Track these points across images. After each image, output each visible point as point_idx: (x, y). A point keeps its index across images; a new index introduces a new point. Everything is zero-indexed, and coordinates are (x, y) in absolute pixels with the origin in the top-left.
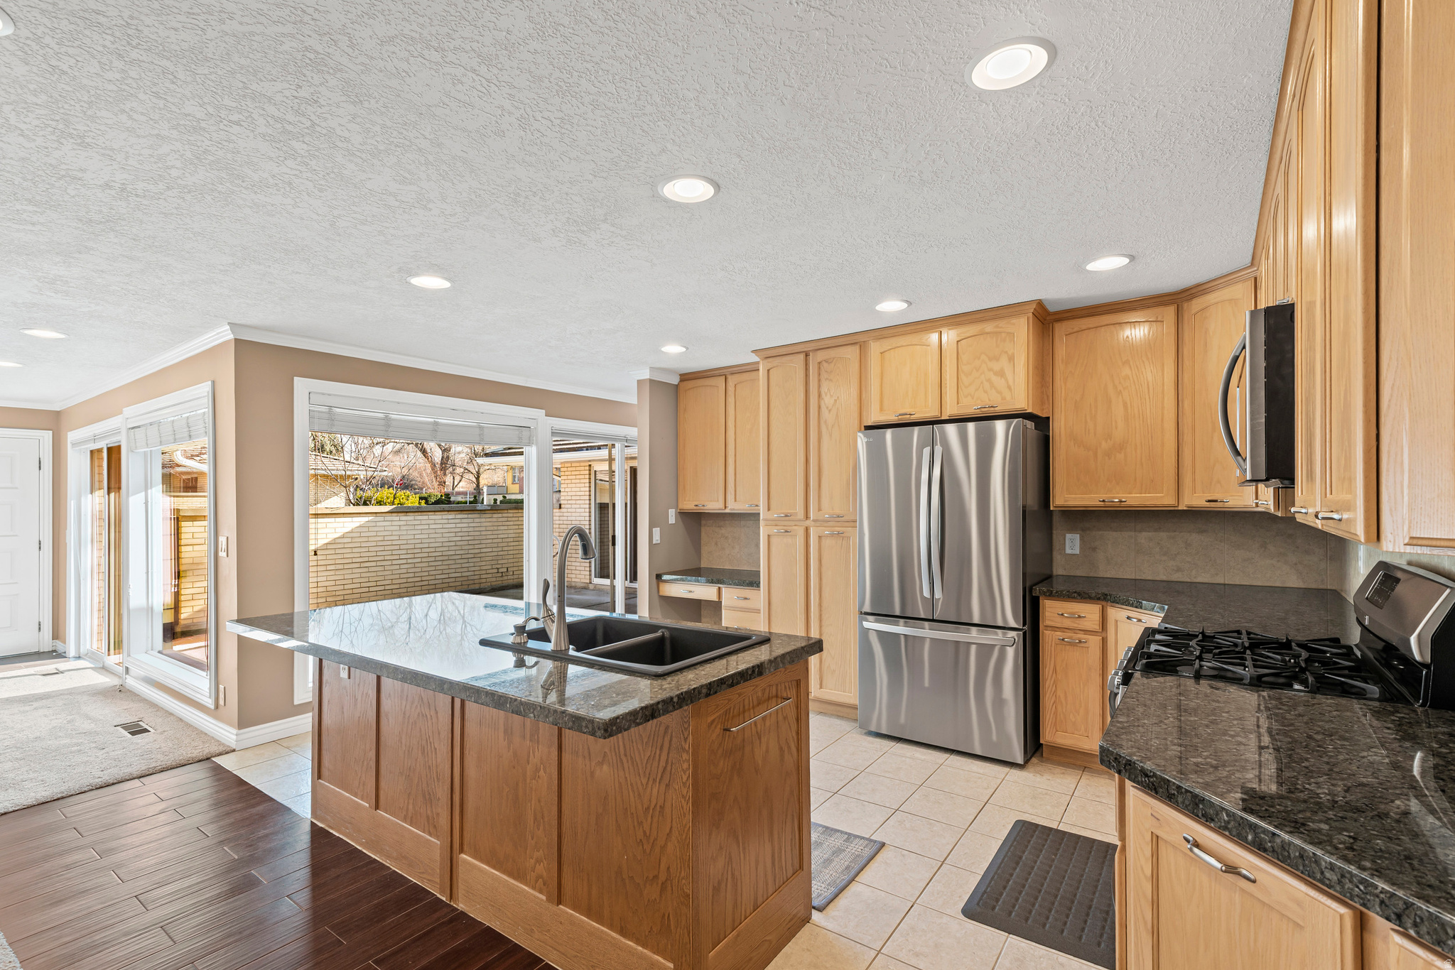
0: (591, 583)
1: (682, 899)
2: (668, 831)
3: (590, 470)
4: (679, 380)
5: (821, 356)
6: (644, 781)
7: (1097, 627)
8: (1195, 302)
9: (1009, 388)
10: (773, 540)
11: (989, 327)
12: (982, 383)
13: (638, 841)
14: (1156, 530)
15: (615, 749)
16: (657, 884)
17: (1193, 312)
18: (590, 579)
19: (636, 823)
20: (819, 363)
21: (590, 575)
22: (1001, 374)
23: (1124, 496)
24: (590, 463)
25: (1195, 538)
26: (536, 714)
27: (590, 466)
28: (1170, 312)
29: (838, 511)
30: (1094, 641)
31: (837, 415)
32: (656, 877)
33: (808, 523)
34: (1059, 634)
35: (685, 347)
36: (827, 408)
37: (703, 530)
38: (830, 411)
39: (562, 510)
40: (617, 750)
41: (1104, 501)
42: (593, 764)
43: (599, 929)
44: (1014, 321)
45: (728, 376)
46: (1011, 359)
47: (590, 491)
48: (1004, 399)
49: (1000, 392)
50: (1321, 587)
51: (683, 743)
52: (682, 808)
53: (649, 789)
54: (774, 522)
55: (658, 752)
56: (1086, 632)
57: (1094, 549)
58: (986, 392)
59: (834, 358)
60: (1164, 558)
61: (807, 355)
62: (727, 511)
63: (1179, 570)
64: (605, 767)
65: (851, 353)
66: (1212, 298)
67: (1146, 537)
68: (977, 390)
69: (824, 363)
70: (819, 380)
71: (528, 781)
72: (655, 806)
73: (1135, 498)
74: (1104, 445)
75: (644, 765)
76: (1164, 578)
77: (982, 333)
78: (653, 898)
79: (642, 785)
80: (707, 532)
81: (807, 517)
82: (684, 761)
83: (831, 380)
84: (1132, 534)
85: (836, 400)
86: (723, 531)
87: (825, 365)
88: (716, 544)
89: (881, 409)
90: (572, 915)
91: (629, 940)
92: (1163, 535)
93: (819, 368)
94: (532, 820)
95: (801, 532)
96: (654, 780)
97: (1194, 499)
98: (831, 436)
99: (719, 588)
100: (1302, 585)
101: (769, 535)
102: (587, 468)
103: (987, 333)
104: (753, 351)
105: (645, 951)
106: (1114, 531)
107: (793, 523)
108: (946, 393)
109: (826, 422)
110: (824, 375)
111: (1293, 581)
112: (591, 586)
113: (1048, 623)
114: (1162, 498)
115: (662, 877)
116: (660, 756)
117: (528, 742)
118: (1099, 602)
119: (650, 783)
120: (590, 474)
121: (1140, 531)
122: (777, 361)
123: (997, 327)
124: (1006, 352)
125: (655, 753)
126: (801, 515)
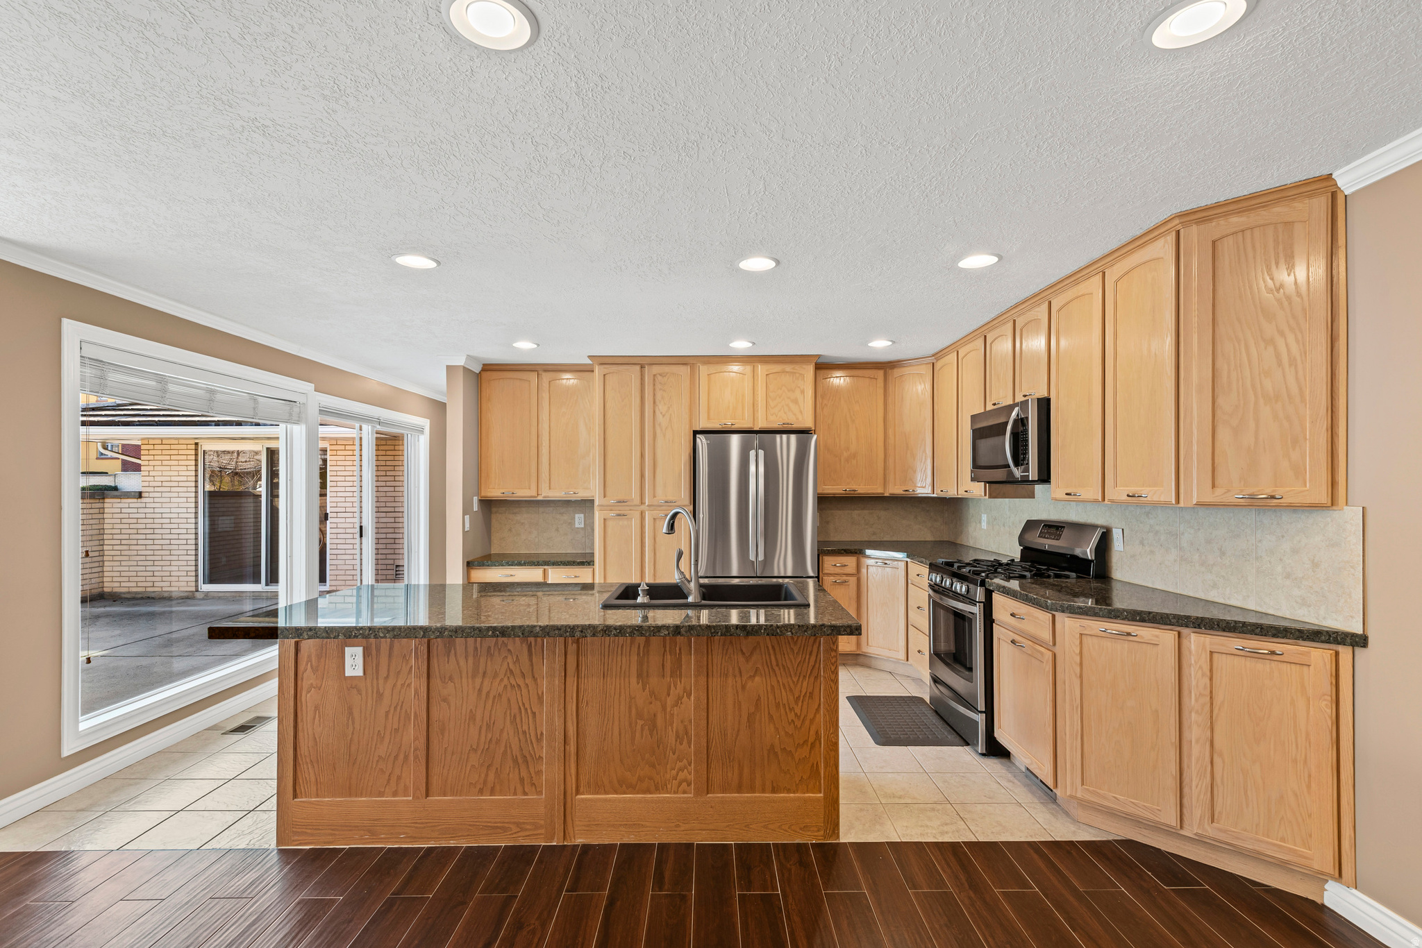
0: (197, 591)
1: (831, 747)
2: (816, 707)
3: (196, 450)
4: (481, 369)
5: (656, 369)
6: (795, 680)
7: (854, 571)
8: (895, 370)
9: (801, 412)
10: (610, 524)
11: (788, 368)
12: (783, 406)
13: (790, 721)
14: (862, 509)
15: (767, 662)
16: (807, 745)
17: (895, 376)
18: (197, 586)
19: (787, 710)
20: (654, 375)
21: (197, 581)
22: (796, 401)
23: (854, 487)
24: (197, 441)
25: (883, 514)
26: (794, 632)
27: (197, 444)
28: (880, 373)
29: (670, 498)
30: (853, 580)
31: (670, 420)
32: (806, 742)
33: (643, 507)
34: (832, 579)
35: (536, 344)
36: (661, 413)
37: (493, 516)
38: (664, 416)
39: (143, 500)
40: (769, 664)
41: (846, 490)
42: (744, 679)
43: (752, 797)
44: (804, 366)
45: (540, 372)
46: (803, 392)
47: (196, 476)
48: (797, 419)
49: (795, 415)
50: (942, 540)
51: (832, 646)
52: (831, 688)
53: (800, 684)
54: (610, 507)
55: (808, 656)
56: (847, 575)
57: (828, 523)
58: (785, 413)
59: (667, 373)
60: (867, 527)
61: (642, 367)
62: (540, 498)
63: (874, 534)
64: (757, 679)
65: (684, 371)
66: (906, 371)
67: (856, 514)
68: (779, 411)
69: (658, 375)
70: (654, 390)
71: (668, 709)
72: (806, 693)
73: (863, 488)
74: (845, 454)
75: (795, 668)
76: (867, 539)
77: (784, 372)
78: (804, 756)
79: (794, 682)
80: (498, 519)
81: (642, 503)
82: (832, 658)
83: (664, 390)
84: (850, 512)
85: (669, 408)
86: (518, 517)
87: (659, 378)
88: (510, 530)
89: (709, 418)
90: (723, 797)
91: (781, 793)
92: (866, 512)
93: (654, 379)
94: (674, 740)
95: (637, 514)
96: (805, 677)
97: (895, 489)
98: (664, 436)
99: (545, 569)
100: (933, 539)
101: (604, 519)
102: (193, 447)
103: (787, 372)
104: (589, 356)
105: (797, 795)
106: (840, 510)
107: (628, 508)
108: (758, 410)
109: (660, 425)
110: (658, 386)
111: (929, 538)
112: (197, 595)
113: (826, 571)
114: (876, 489)
115: (811, 739)
116: (809, 659)
117: (668, 679)
118: (855, 555)
119: (801, 679)
120: (196, 455)
121: (854, 510)
122: (614, 368)
123: (793, 369)
124: (799, 387)
125: (805, 658)
126: (637, 501)
